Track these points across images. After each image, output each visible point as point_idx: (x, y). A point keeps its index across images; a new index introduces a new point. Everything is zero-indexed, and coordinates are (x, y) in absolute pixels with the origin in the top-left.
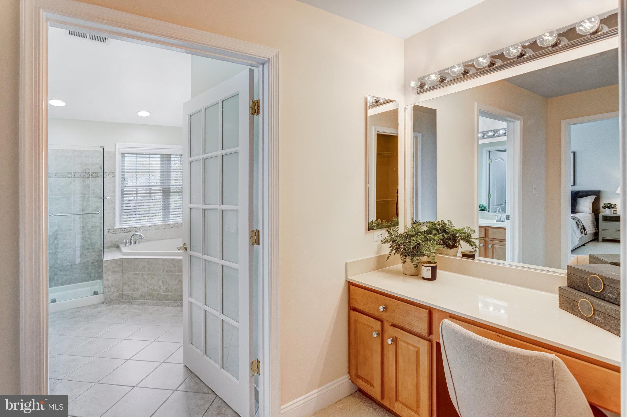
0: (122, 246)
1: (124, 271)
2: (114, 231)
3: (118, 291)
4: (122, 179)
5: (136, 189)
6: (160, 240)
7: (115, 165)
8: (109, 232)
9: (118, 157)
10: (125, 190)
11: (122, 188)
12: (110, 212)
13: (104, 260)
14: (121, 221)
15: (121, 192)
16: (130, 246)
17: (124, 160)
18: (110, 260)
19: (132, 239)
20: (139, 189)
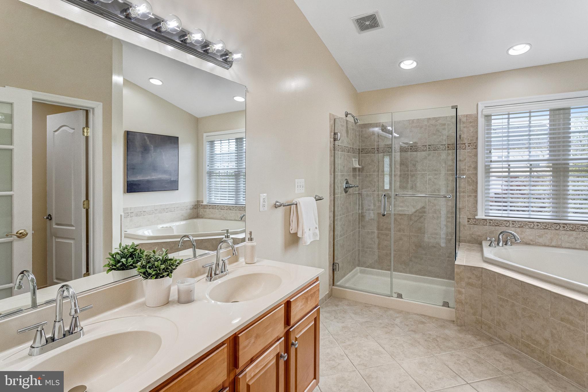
0: (485, 244)
1: (483, 288)
2: (475, 222)
3: (474, 314)
4: (486, 152)
5: (507, 166)
6: (548, 246)
7: (477, 132)
8: (468, 221)
9: (481, 121)
10: (491, 166)
11: (486, 164)
12: (470, 196)
13: (456, 263)
14: (486, 209)
15: (486, 169)
16: (498, 247)
17: (491, 125)
18: (465, 266)
19: (501, 237)
20: (512, 164)
